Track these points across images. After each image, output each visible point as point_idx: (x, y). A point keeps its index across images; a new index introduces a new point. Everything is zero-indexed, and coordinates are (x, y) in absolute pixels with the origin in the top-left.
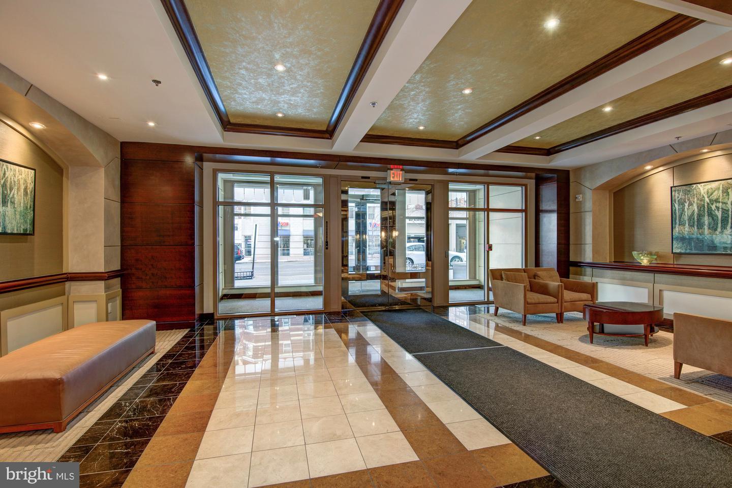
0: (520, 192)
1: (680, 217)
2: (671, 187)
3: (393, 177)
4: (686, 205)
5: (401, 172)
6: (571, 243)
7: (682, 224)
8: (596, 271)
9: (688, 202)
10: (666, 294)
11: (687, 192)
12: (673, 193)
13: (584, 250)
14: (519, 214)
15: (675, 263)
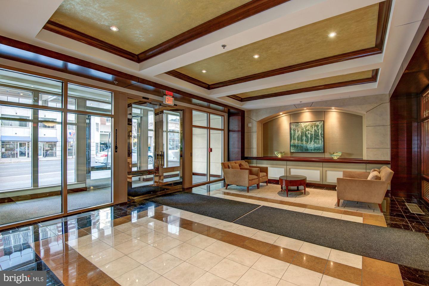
0: (221, 119)
1: (294, 137)
2: (290, 123)
3: (168, 101)
4: (296, 131)
5: (172, 98)
6: (245, 147)
7: (294, 139)
8: (259, 161)
9: (297, 130)
10: (292, 170)
11: (297, 126)
12: (291, 126)
13: (252, 151)
14: (220, 132)
15: (291, 156)
